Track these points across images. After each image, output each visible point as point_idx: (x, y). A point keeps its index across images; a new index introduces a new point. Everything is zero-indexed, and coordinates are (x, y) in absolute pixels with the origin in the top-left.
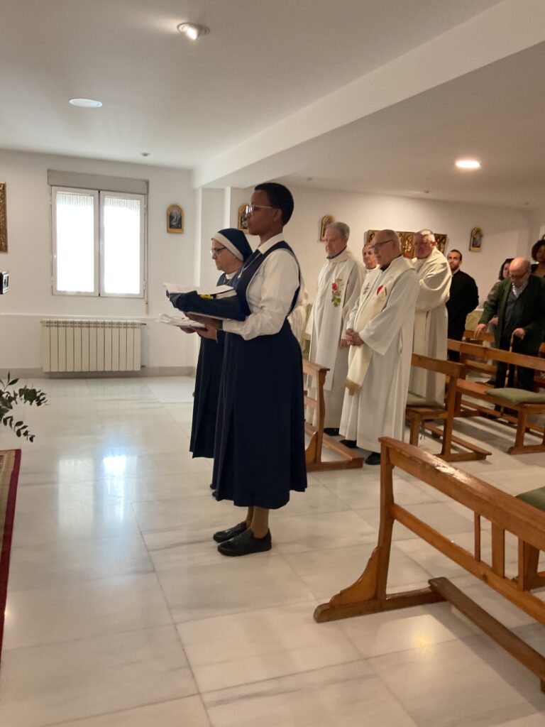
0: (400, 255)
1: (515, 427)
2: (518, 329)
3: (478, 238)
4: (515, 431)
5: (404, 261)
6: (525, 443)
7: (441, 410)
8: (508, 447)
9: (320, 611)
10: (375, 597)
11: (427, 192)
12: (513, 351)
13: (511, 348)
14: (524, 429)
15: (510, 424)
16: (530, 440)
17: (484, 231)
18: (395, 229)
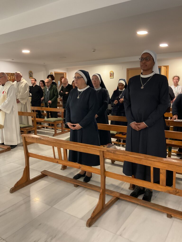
0: (8, 81)
1: (54, 129)
2: (49, 101)
3: (31, 74)
4: (54, 130)
5: (10, 83)
6: (57, 133)
7: (32, 127)
8: (53, 135)
9: (11, 190)
10: (27, 181)
11: (13, 60)
12: (50, 107)
13: (49, 107)
14: (56, 129)
15: (52, 129)
16: (58, 132)
17: (33, 72)
18: (5, 72)
